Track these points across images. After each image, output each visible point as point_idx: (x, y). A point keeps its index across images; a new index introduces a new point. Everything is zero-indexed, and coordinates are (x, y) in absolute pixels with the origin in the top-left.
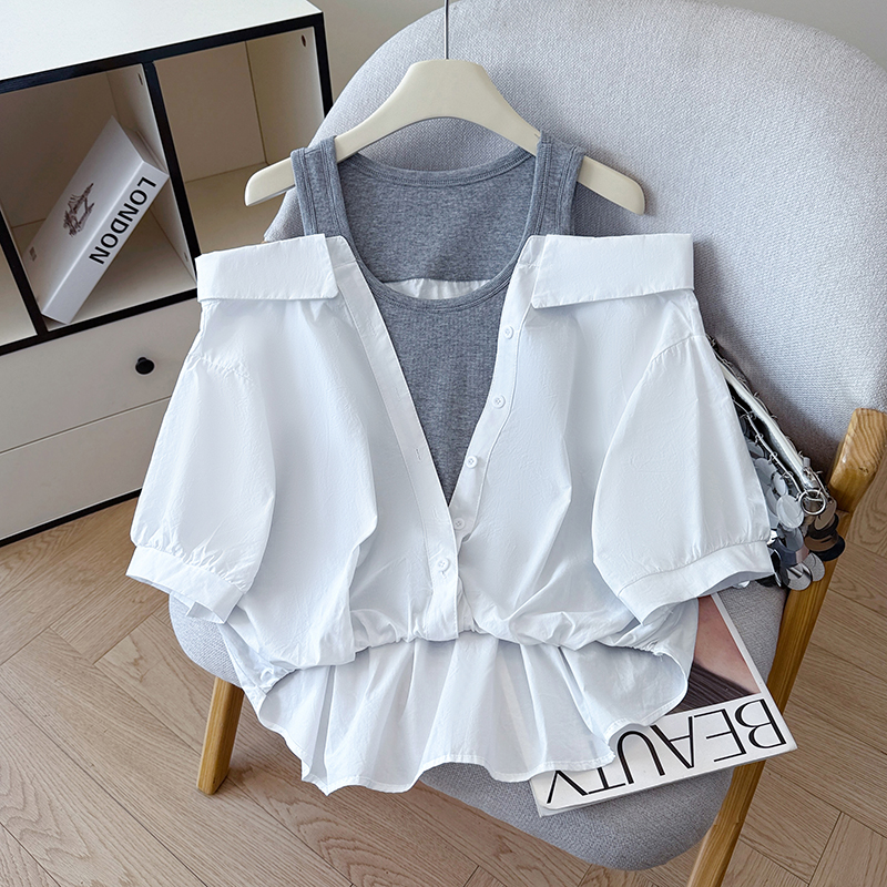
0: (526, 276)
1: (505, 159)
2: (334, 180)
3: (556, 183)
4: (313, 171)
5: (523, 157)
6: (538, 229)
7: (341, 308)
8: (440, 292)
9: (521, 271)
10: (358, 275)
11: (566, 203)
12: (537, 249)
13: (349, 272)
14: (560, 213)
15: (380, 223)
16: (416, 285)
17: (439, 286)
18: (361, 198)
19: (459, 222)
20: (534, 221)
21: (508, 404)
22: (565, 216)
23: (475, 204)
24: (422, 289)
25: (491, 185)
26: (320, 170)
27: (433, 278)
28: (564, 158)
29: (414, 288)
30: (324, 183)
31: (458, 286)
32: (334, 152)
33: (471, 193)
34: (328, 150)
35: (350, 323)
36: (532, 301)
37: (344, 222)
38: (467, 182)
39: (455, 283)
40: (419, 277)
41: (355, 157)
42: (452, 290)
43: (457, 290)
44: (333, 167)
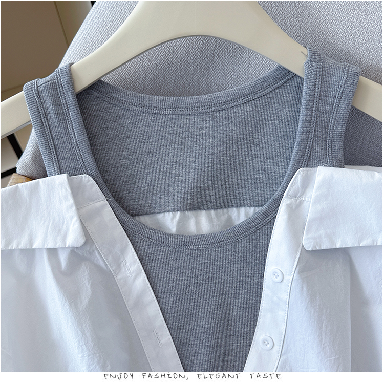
0: (295, 212)
1: (265, 80)
2: (73, 114)
3: (328, 108)
4: (49, 104)
5: (284, 76)
6: (307, 160)
7: (91, 253)
8: (198, 223)
9: (289, 206)
10: (108, 214)
11: (339, 129)
12: (306, 183)
13: (98, 211)
14: (332, 141)
15: (130, 154)
16: (172, 219)
17: (196, 217)
18: (108, 128)
19: (215, 150)
20: (302, 151)
21: (277, 348)
22: (338, 144)
23: (232, 131)
24: (179, 222)
25: (248, 109)
26: (57, 103)
27: (190, 210)
28: (337, 78)
29: (170, 221)
30: (62, 116)
31: (216, 215)
32: (71, 82)
33: (228, 118)
34: (64, 80)
35: (103, 266)
36: (304, 242)
37: (89, 159)
38: (222, 107)
39: (212, 212)
40: (174, 211)
41: (97, 85)
42: (210, 220)
43: (215, 220)
44: (70, 99)
